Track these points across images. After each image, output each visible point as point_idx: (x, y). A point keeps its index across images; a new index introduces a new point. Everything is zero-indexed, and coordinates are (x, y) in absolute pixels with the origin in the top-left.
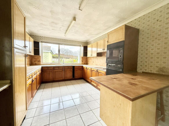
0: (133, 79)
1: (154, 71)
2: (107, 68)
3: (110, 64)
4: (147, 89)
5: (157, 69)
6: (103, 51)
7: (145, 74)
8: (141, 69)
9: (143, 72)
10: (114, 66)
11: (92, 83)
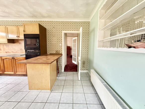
0: (47, 57)
1: (54, 53)
2: (26, 54)
3: (29, 51)
4: (54, 59)
5: (55, 51)
6: (17, 38)
7: (51, 54)
8: (49, 52)
9: (50, 54)
10: (33, 51)
11: (5, 73)
